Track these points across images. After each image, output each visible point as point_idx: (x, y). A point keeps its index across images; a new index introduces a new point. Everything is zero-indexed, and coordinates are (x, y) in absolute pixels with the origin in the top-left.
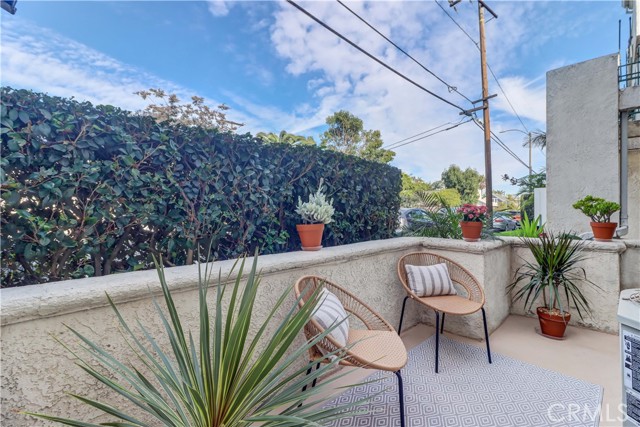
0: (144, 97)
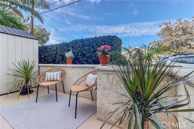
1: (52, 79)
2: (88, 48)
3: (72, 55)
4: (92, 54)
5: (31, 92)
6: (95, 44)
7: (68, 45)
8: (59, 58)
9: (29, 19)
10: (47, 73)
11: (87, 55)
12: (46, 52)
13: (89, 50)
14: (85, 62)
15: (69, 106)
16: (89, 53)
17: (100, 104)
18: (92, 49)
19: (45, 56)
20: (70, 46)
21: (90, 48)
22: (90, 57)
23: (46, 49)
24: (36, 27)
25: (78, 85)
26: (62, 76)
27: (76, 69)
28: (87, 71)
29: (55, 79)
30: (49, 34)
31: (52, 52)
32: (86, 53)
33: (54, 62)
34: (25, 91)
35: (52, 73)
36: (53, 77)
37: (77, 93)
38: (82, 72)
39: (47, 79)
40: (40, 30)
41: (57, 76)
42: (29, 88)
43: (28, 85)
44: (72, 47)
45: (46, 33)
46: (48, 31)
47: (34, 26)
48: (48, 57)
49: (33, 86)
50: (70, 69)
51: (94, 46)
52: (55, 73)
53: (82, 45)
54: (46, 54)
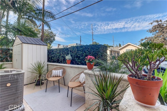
0: (152, 24)
1: (56, 76)
2: (82, 53)
3: (71, 57)
4: (84, 57)
5: (42, 84)
6: (87, 50)
7: (68, 49)
8: (61, 59)
9: (40, 25)
10: (53, 71)
11: (81, 58)
12: (53, 54)
13: (83, 54)
14: (79, 63)
15: (67, 97)
16: (83, 56)
17: (88, 98)
18: (85, 54)
19: (52, 57)
20: (69, 50)
21: (83, 53)
22: (84, 59)
23: (52, 52)
24: (46, 31)
25: (74, 81)
26: (63, 73)
27: (73, 68)
28: (81, 70)
29: (58, 75)
30: (55, 36)
31: (57, 54)
32: (80, 56)
33: (58, 61)
34: (39, 83)
35: (57, 71)
36: (57, 74)
37: (72, 88)
38: (77, 71)
39: (53, 76)
40: (49, 33)
41: (59, 73)
42: (41, 81)
43: (40, 79)
44: (71, 51)
45: (53, 35)
46: (54, 33)
47: (44, 30)
48: (54, 58)
49: (44, 79)
50: (69, 68)
51: (86, 51)
52: (59, 71)
53: (78, 50)
54: (53, 55)
